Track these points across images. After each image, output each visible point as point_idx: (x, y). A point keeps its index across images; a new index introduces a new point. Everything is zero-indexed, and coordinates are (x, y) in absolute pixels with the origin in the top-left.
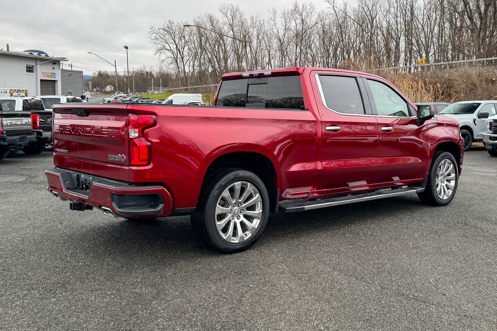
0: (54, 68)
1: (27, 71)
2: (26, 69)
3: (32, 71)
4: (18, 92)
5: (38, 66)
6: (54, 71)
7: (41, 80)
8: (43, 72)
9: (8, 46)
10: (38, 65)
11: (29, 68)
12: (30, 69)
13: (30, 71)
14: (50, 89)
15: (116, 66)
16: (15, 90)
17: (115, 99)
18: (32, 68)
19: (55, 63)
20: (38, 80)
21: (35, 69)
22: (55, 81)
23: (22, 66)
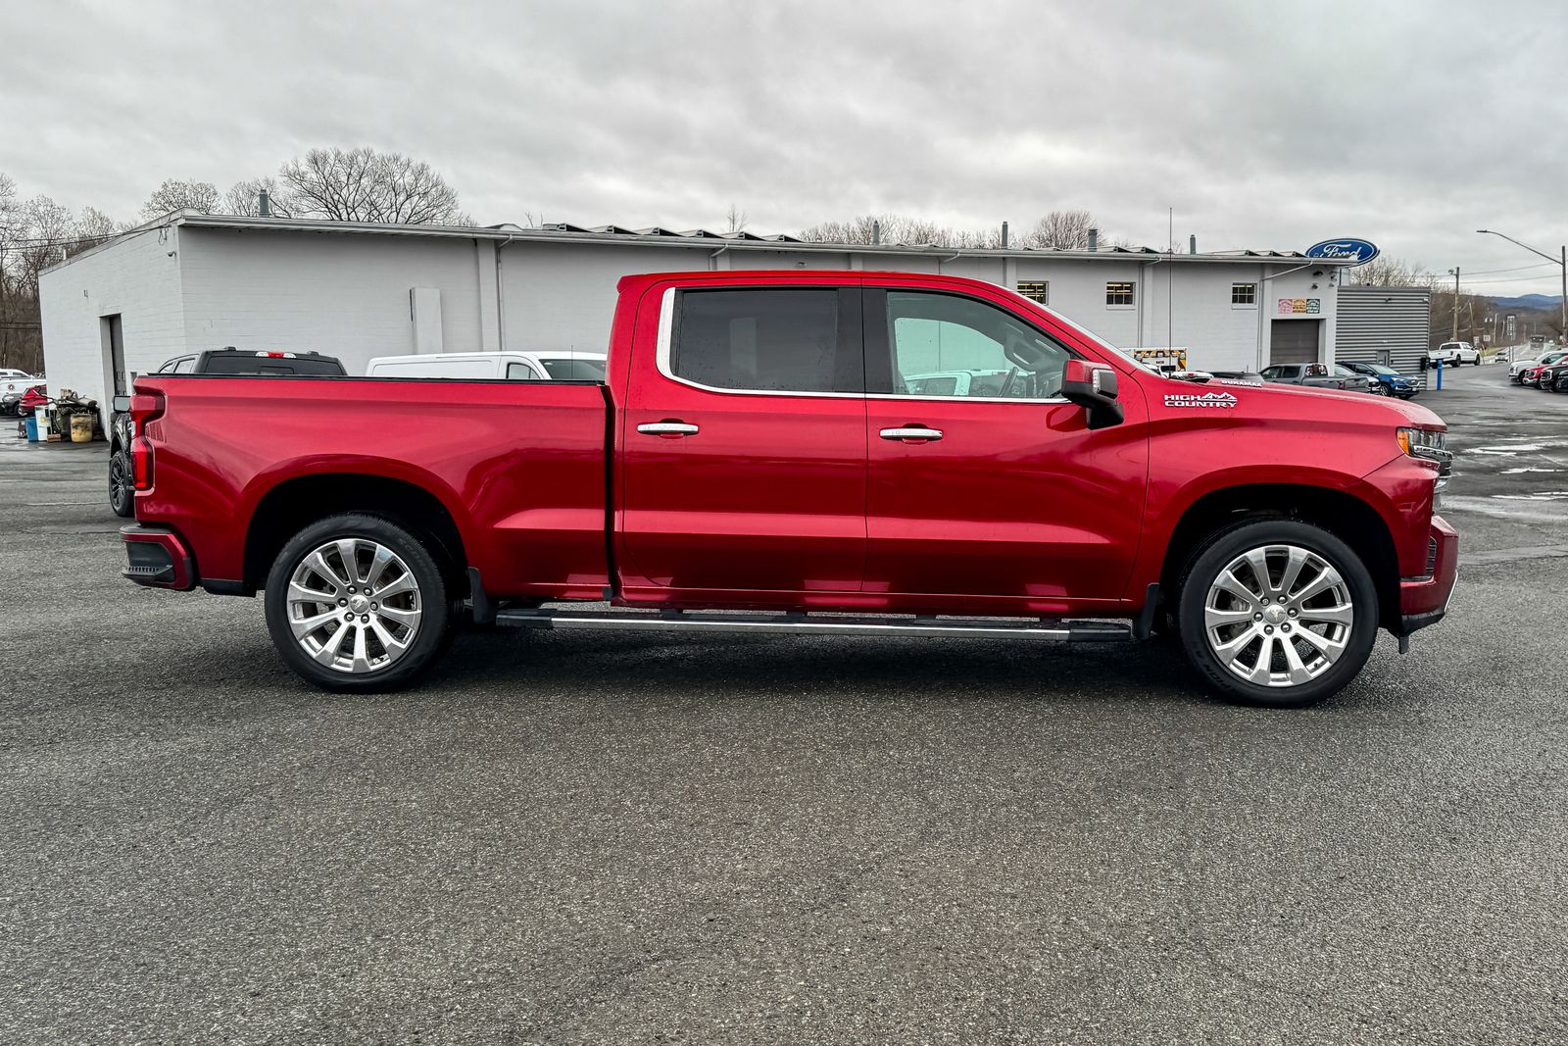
0: (1315, 287)
1: (1235, 300)
2: (1231, 295)
3: (1250, 300)
4: (1157, 356)
5: (1268, 284)
6: (1314, 295)
7: (1275, 322)
8: (1280, 300)
9: (1193, 239)
10: (1266, 282)
11: (1243, 290)
12: (1243, 295)
13: (1242, 300)
14: (1300, 344)
15: (1564, 264)
16: (1149, 352)
17: (1544, 362)
18: (1251, 290)
19: (1317, 274)
20: (1265, 320)
21: (1257, 295)
22: (1317, 322)
23: (1222, 288)
